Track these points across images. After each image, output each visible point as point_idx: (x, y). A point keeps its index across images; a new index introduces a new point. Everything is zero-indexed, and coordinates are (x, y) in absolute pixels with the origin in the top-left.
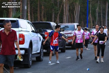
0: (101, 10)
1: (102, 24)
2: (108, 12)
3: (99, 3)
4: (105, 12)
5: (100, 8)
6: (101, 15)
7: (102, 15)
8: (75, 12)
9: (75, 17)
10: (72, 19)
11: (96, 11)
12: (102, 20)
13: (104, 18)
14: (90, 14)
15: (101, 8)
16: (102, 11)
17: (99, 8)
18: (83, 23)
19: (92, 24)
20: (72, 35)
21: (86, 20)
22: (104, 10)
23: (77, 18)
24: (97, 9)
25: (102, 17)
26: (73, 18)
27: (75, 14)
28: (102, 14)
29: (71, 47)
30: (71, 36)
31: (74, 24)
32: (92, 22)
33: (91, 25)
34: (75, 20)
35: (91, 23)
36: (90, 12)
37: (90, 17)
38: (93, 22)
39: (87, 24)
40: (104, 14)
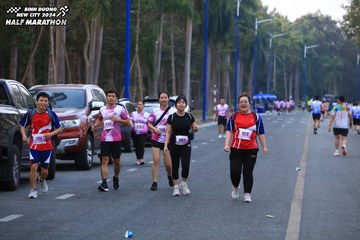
0: (170, 44)
1: (174, 89)
2: (192, 49)
3: (163, 21)
4: (184, 49)
5: (166, 38)
6: (170, 61)
7: (173, 58)
8: (86, 50)
9: (88, 64)
10: (76, 70)
11: (156, 47)
12: (174, 77)
13: (181, 68)
14: (137, 55)
15: (169, 37)
16: (172, 47)
17: (164, 39)
18: (112, 84)
19: (141, 87)
20: (78, 122)
21: (123, 76)
22: (181, 43)
23: (95, 69)
24: (159, 42)
25: (173, 65)
26: (79, 69)
27: (85, 54)
28: (175, 55)
29: (73, 161)
30: (73, 125)
31: (85, 87)
32: (141, 81)
33: (138, 90)
34: (87, 76)
35: (138, 85)
36: (137, 49)
37: (136, 64)
38: (145, 81)
39: (126, 89)
40: (181, 57)
